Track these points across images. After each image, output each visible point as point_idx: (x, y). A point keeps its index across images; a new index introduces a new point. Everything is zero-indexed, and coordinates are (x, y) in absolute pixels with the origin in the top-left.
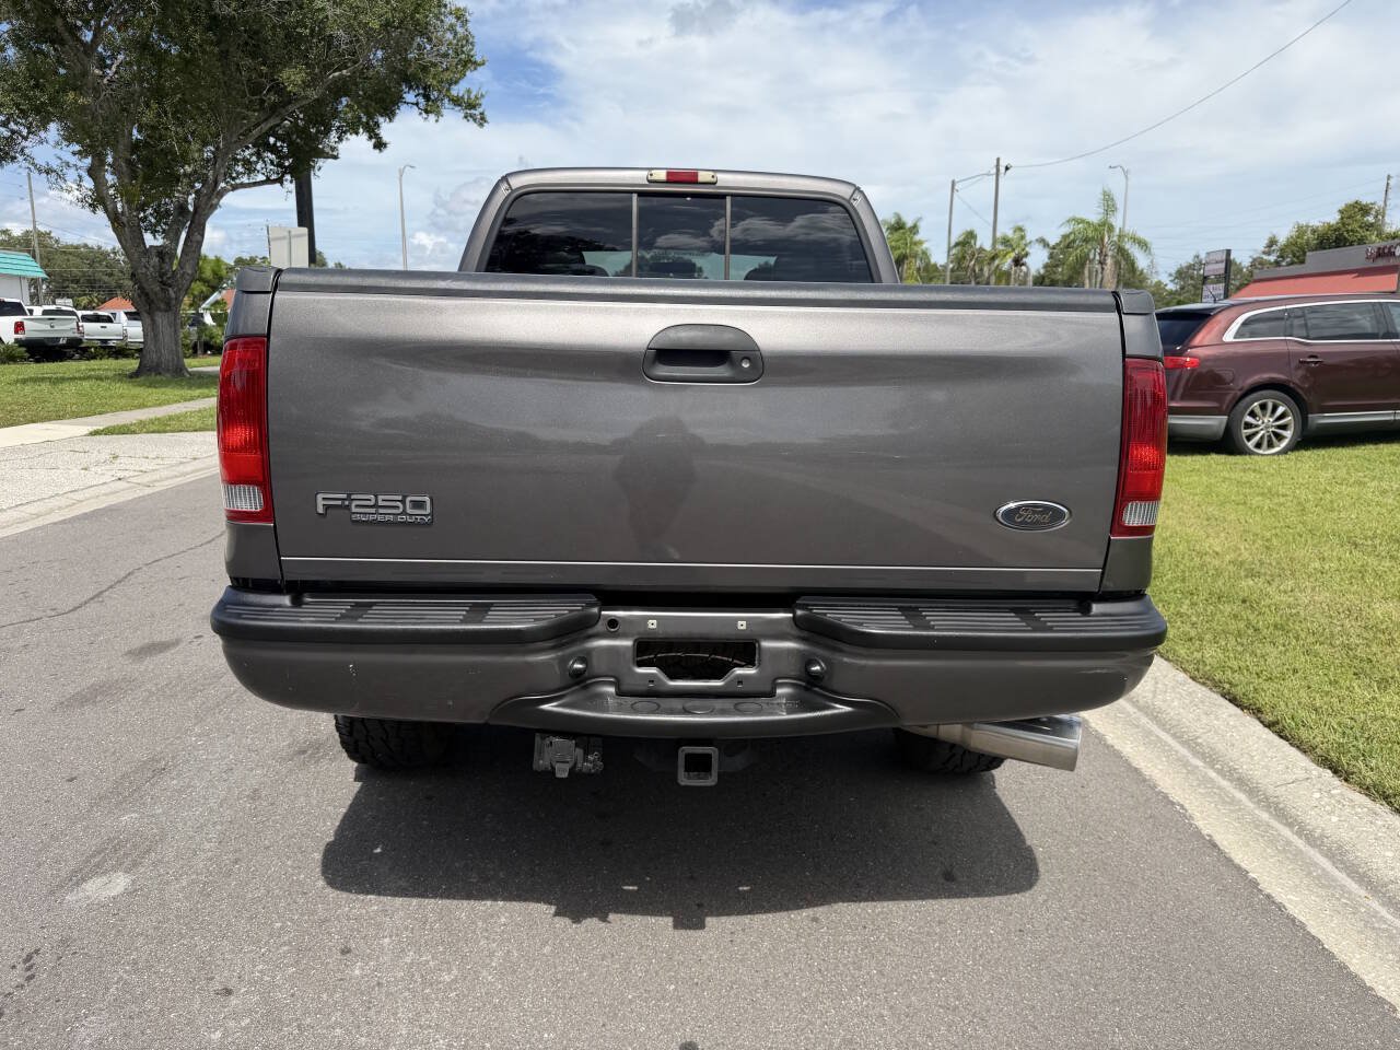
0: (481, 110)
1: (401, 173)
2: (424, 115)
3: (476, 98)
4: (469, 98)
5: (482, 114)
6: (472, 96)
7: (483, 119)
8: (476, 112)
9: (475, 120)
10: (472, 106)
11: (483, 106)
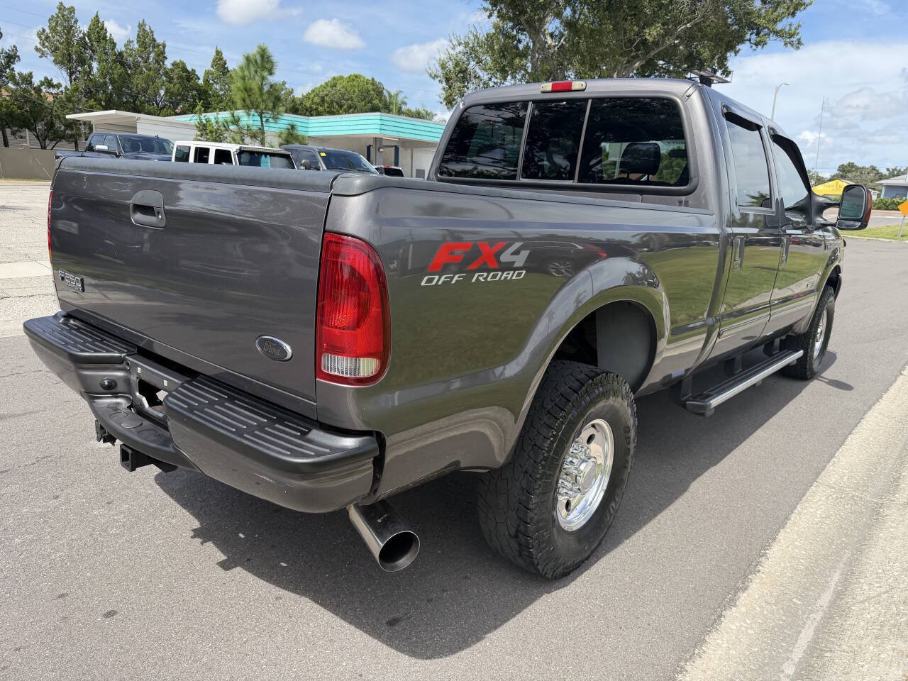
0: (798, 37)
1: (777, 89)
2: (754, 47)
3: (796, 29)
4: (790, 30)
5: (799, 40)
6: (793, 28)
7: (799, 42)
8: (794, 39)
9: (792, 45)
10: (791, 36)
11: (800, 34)
